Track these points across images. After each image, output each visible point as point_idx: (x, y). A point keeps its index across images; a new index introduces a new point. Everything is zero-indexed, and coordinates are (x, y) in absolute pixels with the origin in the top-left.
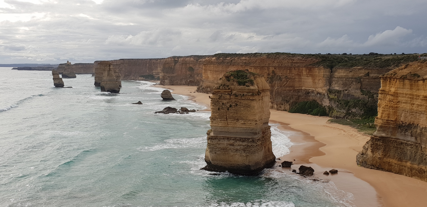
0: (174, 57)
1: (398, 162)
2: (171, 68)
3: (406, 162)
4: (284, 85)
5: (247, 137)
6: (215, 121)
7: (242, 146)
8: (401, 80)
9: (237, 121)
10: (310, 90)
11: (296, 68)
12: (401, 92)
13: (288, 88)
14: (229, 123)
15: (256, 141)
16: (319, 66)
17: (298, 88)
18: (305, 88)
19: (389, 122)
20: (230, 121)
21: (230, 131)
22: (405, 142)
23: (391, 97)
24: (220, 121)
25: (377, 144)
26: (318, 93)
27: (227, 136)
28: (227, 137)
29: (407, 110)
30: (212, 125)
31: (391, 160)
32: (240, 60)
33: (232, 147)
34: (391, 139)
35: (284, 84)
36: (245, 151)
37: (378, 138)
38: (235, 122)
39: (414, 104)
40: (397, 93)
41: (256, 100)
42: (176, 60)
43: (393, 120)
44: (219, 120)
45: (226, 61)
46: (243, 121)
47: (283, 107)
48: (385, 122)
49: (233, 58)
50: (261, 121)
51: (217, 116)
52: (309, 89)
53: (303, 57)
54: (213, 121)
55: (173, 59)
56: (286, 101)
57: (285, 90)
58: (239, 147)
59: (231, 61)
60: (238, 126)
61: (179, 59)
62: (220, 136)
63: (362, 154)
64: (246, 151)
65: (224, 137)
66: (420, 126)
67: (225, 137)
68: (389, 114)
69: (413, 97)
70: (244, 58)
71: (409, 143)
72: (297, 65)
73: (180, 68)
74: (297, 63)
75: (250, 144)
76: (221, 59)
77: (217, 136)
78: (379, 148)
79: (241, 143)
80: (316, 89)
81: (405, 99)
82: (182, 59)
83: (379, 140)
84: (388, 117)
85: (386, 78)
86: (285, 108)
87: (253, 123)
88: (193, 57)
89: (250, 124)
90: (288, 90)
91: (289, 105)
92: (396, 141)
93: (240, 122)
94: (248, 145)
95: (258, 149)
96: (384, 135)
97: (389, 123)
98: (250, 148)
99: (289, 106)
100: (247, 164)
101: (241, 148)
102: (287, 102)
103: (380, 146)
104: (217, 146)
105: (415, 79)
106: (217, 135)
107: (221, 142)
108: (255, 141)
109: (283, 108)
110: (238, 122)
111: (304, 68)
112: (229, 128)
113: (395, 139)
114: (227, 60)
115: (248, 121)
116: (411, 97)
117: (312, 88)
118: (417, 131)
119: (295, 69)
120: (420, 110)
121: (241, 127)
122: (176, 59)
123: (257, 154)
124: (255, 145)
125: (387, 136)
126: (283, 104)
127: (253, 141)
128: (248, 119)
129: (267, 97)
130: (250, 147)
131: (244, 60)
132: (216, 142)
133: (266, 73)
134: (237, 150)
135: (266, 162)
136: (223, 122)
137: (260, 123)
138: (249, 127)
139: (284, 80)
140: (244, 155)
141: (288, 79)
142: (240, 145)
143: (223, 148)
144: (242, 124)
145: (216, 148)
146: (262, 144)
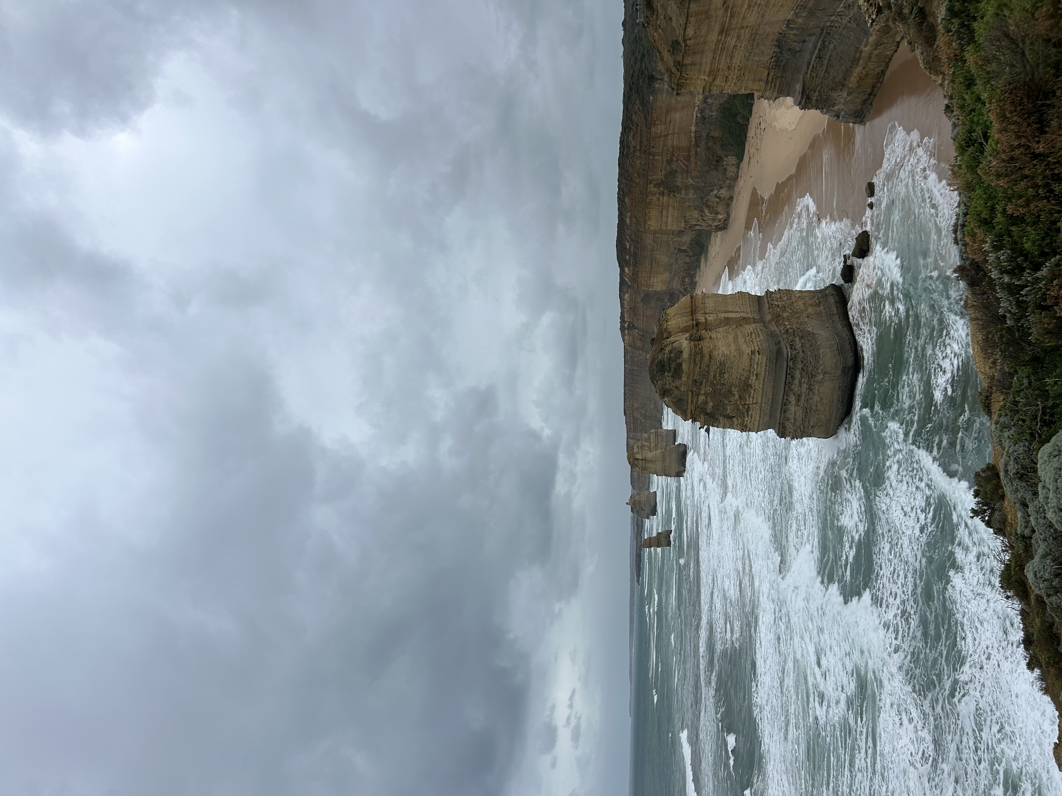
0: (622, 329)
1: (860, 64)
2: (643, 336)
3: (861, 52)
4: (685, 165)
5: (785, 371)
6: (749, 425)
7: (803, 380)
8: (684, 70)
9: (752, 388)
10: (697, 116)
11: (651, 145)
12: (709, 66)
13: (692, 159)
14: (755, 402)
15: (794, 352)
16: (648, 102)
17: (694, 139)
18: (693, 125)
19: (770, 79)
20: (751, 400)
21: (771, 400)
22: (817, 51)
23: (718, 80)
24: (750, 417)
25: (817, 100)
26: (705, 101)
27: (780, 405)
28: (782, 406)
29: (747, 54)
30: (756, 430)
31: (856, 75)
32: (631, 226)
33: (803, 398)
34: (809, 75)
35: (684, 167)
36: (812, 375)
37: (804, 100)
38: (752, 391)
39: (735, 46)
40: (710, 71)
41: (711, 351)
42: (628, 325)
43: (766, 72)
44: (746, 419)
45: (632, 249)
46: (751, 377)
47: (731, 170)
48: (771, 86)
49: (628, 237)
50: (753, 336)
51: (740, 420)
52: (695, 118)
53: (631, 129)
54: (748, 429)
55: (626, 331)
56: (717, 161)
57: (696, 163)
58: (805, 386)
59: (632, 240)
60: (761, 386)
61: (626, 319)
62: (778, 418)
63: (838, 117)
64: (813, 373)
65: (781, 411)
66: (783, 31)
67: (782, 409)
68: (754, 80)
69: (720, 48)
70: (628, 220)
71: (819, 45)
72: (645, 143)
73: (643, 320)
74: (641, 142)
75: (800, 366)
76: (627, 257)
77: (780, 423)
78: (825, 97)
79: (796, 382)
80: (697, 105)
81: (723, 59)
82: (626, 315)
83: (808, 98)
84: (759, 81)
85: (678, 85)
86: (733, 165)
87: (757, 359)
88: (622, 294)
89: (757, 364)
90: (695, 158)
91: (727, 156)
92: (813, 67)
93: (753, 382)
94: (801, 369)
95: (811, 346)
96: (799, 87)
97: (772, 79)
98: (806, 365)
99: (729, 157)
100: (839, 372)
101: (806, 380)
102: (719, 160)
103: (821, 95)
104: (798, 424)
105: (683, 51)
106: (777, 422)
107: (791, 417)
108: (794, 356)
109: (734, 169)
110: (753, 385)
111: (653, 129)
112: (764, 401)
113: (808, 68)
114: (630, 248)
115: (751, 369)
116: (719, 52)
118: (794, 35)
119: (653, 147)
120: (748, 36)
121: (764, 380)
122: (626, 325)
123: (821, 351)
124: (801, 354)
125: (801, 81)
126: (726, 169)
127: (794, 359)
128: (749, 368)
130: (804, 365)
131: (631, 220)
132: (791, 425)
133: (658, 199)
134: (810, 389)
135: (839, 317)
136: (750, 413)
137: (758, 340)
138: (764, 367)
139: (674, 166)
140: (822, 377)
141: (674, 159)
142: (800, 382)
143: (804, 414)
144: (756, 379)
145: (802, 426)
146: (800, 337)
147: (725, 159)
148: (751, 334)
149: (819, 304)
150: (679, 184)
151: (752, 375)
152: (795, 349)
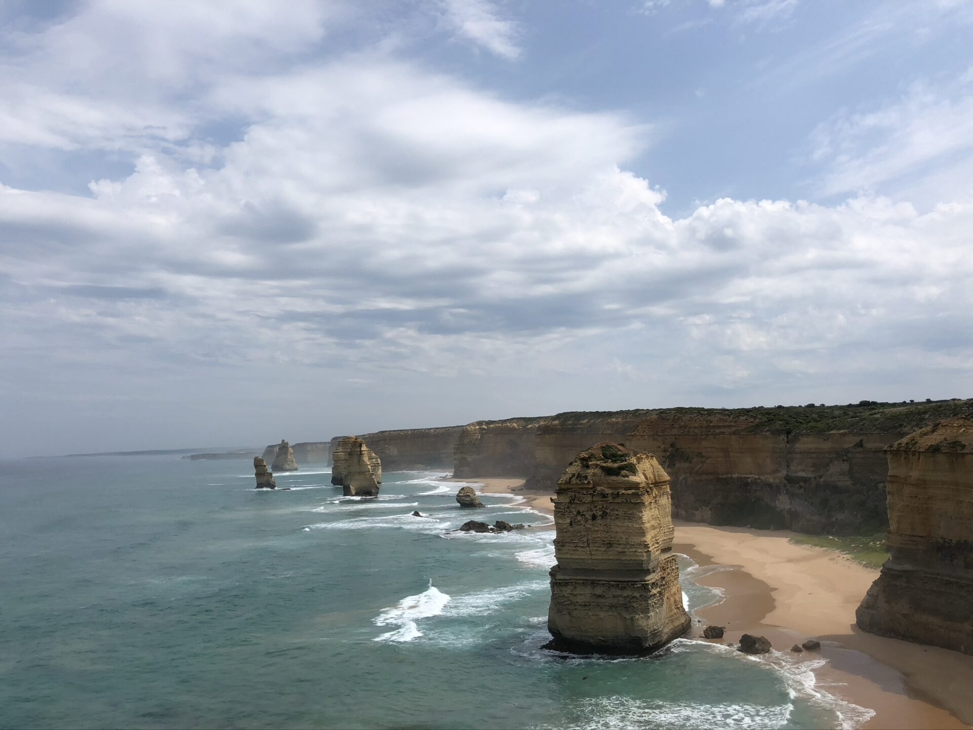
0: (480, 423)
1: (945, 623)
4: (697, 471)
5: (630, 580)
6: (565, 548)
7: (620, 599)
8: (928, 456)
9: (608, 548)
10: (749, 478)
11: (718, 436)
12: (932, 479)
13: (705, 477)
14: (593, 552)
15: (649, 587)
16: (762, 431)
17: (725, 476)
18: (739, 475)
19: (915, 539)
20: (594, 548)
21: (596, 568)
23: (912, 489)
24: (575, 548)
26: (766, 484)
27: (591, 578)
28: (590, 580)
30: (560, 556)
31: (930, 620)
33: (603, 601)
34: (925, 575)
35: (696, 469)
36: (628, 608)
37: (895, 573)
38: (605, 548)
40: (924, 480)
41: (644, 504)
43: (924, 535)
44: (571, 545)
45: (581, 426)
46: (620, 547)
47: (698, 514)
48: (907, 541)
49: (592, 421)
50: (657, 545)
51: (568, 539)
52: (747, 476)
53: (729, 416)
54: (561, 548)
55: (478, 427)
56: (704, 501)
57: (700, 480)
58: (615, 601)
59: (590, 426)
60: (611, 557)
61: (491, 426)
62: (576, 577)
64: (630, 609)
65: (584, 580)
67: (588, 580)
68: (912, 523)
69: (959, 488)
70: (614, 420)
74: (719, 427)
75: (637, 594)
76: (571, 422)
77: (570, 579)
78: (900, 593)
79: (619, 592)
80: (761, 477)
81: (942, 492)
82: (495, 425)
83: (898, 577)
84: (912, 529)
85: (897, 451)
86: (703, 517)
87: (639, 550)
89: (636, 551)
90: (705, 480)
91: (711, 510)
92: (935, 578)
94: (633, 595)
95: (655, 603)
96: (907, 567)
97: (916, 541)
98: (638, 601)
99: (710, 512)
100: (633, 634)
101: (620, 603)
102: (706, 503)
103: (902, 589)
104: (572, 598)
105: (955, 453)
106: (571, 577)
107: (578, 591)
108: (646, 587)
109: (698, 517)
110: (611, 549)
111: (734, 437)
112: (595, 561)
113: (932, 574)
114: (582, 424)
115: (630, 546)
116: (954, 487)
117: (752, 476)
119: (714, 438)
121: (618, 560)
122: (484, 427)
123: (653, 614)
124: (648, 595)
125: (916, 569)
126: (697, 509)
127: (643, 587)
128: (630, 543)
129: (666, 497)
130: (638, 599)
131: (614, 423)
132: (569, 591)
133: (660, 447)
134: (611, 607)
135: (672, 629)
136: (580, 549)
137: (655, 550)
138: (633, 558)
139: (695, 460)
140: (628, 617)
141: (704, 459)
142: (618, 596)
143: (583, 604)
144: (619, 552)
145: (569, 603)
146: (661, 591)
147: (708, 508)
148: (658, 543)
149: (678, 608)
150: (678, 465)
151: (623, 546)
152: (652, 588)
